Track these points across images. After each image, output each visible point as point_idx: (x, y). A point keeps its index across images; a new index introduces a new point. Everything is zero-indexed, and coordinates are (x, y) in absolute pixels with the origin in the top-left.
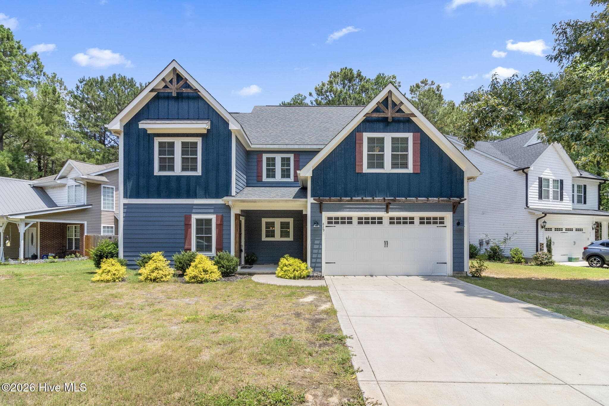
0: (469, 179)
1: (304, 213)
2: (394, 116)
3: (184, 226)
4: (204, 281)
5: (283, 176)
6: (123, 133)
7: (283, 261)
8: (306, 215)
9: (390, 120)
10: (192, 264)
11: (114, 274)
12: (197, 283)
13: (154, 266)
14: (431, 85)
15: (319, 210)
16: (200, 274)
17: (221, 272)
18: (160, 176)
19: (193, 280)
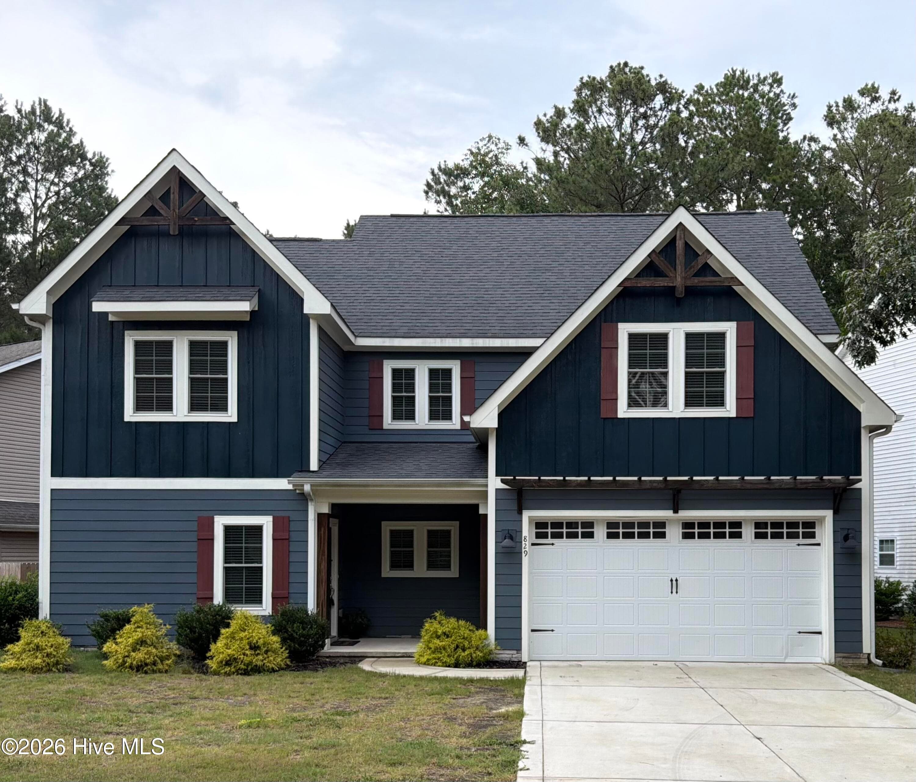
0: (873, 429)
1: (481, 511)
2: (689, 283)
3: (196, 544)
4: (252, 669)
5: (433, 416)
6: (51, 320)
7: (430, 626)
8: (486, 516)
9: (680, 293)
10: (223, 631)
11: (48, 655)
12: (237, 674)
13: (138, 635)
14: (890, 102)
15: (515, 507)
16: (244, 654)
17: (287, 651)
18: (137, 424)
19: (227, 669)
